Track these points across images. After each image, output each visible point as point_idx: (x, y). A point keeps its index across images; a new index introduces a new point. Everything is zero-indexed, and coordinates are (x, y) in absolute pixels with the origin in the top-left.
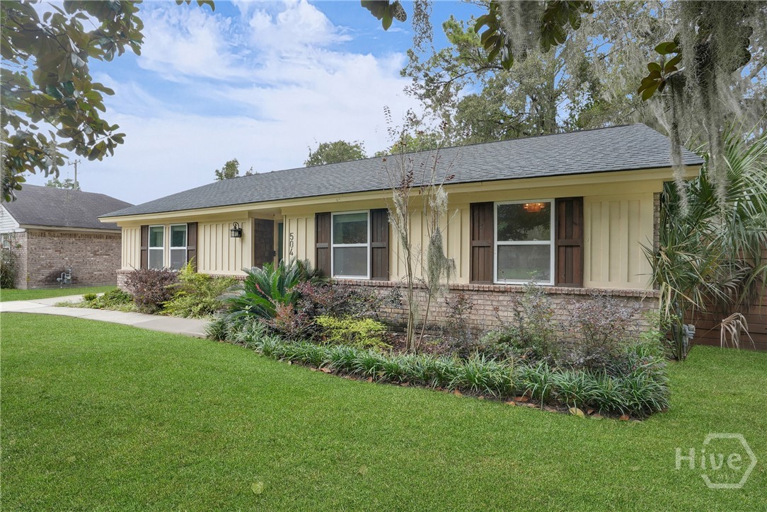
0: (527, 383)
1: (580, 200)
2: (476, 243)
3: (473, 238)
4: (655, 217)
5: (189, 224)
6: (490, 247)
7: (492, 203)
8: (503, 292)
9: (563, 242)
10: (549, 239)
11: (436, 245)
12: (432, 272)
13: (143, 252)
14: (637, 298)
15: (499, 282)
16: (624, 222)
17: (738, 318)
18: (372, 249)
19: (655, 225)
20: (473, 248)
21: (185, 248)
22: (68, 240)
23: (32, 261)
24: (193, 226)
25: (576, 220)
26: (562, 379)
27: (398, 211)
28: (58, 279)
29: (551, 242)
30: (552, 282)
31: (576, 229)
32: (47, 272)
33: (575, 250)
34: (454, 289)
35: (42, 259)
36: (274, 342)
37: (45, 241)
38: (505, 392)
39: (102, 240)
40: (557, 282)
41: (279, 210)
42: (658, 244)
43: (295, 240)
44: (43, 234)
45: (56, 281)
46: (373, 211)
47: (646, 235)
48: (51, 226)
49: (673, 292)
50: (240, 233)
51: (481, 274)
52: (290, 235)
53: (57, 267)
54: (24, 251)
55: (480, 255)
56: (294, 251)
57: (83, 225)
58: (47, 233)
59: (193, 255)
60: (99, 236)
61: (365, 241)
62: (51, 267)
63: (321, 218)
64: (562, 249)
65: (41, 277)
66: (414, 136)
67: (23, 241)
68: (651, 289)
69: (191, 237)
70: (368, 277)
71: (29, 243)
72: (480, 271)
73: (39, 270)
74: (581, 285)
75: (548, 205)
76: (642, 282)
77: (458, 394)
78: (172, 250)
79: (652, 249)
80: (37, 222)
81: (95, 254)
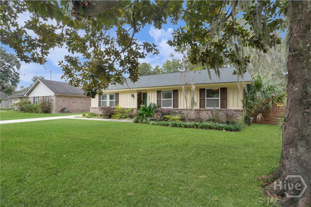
0: (214, 126)
1: (226, 88)
2: (201, 99)
3: (200, 97)
4: (243, 92)
5: (116, 93)
6: (204, 99)
7: (205, 89)
8: (208, 110)
9: (222, 98)
10: (219, 97)
11: (193, 99)
12: (192, 105)
13: (100, 102)
14: (239, 111)
15: (207, 108)
16: (236, 93)
17: (261, 115)
18: (173, 100)
19: (243, 94)
20: (200, 100)
21: (115, 100)
22: (66, 98)
23: (57, 105)
24: (117, 94)
25: (225, 93)
26: (221, 125)
27: (183, 91)
28: (64, 111)
29: (219, 98)
30: (220, 108)
31: (225, 95)
32: (60, 108)
33: (225, 100)
34: (196, 110)
35: (59, 104)
36: (154, 122)
37: (60, 99)
38: (210, 128)
39: (75, 98)
40: (221, 108)
41: (146, 90)
42: (244, 99)
43: (150, 98)
44: (59, 96)
45: (63, 111)
46: (173, 90)
47: (241, 97)
48: (62, 94)
49: (246, 109)
50: (133, 96)
51: (202, 106)
52: (149, 96)
53: (63, 107)
54: (54, 102)
55: (202, 101)
56: (150, 101)
57: (70, 93)
58: (60, 96)
59: (117, 102)
60: (74, 97)
61: (171, 98)
62: (61, 107)
63: (159, 92)
64: (222, 100)
65: (59, 110)
66: (171, 60)
67: (54, 98)
68: (242, 109)
69: (117, 97)
70: (172, 107)
71: (56, 99)
72: (202, 105)
73: (58, 108)
74: (227, 108)
75: (219, 89)
76: (240, 107)
77: (200, 129)
78: (110, 101)
79: (242, 100)
80: (58, 92)
81: (73, 103)
